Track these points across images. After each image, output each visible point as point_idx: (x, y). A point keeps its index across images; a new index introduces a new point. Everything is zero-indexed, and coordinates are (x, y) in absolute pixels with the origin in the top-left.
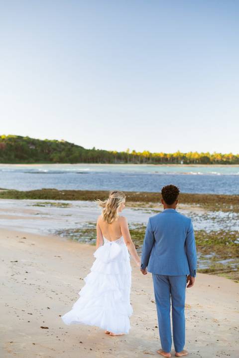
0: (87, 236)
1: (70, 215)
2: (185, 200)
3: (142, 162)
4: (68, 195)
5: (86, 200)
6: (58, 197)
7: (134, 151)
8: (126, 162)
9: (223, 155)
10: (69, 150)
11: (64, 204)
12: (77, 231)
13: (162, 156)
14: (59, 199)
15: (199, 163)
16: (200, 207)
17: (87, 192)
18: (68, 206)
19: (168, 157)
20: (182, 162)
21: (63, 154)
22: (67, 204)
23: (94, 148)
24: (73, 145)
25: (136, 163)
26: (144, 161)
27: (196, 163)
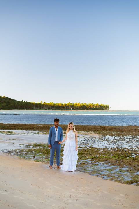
0: (31, 154)
1: (15, 139)
2: (83, 129)
3: (49, 109)
4: (11, 126)
5: (23, 130)
6: (5, 128)
7: (45, 102)
8: (40, 109)
9: (94, 105)
10: (8, 102)
11: (9, 132)
12: (23, 150)
13: (60, 105)
14: (6, 129)
15: (80, 109)
16: (95, 133)
17: (23, 125)
18: (12, 133)
19: (64, 105)
20: (71, 109)
21: (5, 104)
22: (12, 132)
23: (22, 100)
24: (10, 99)
25: (46, 109)
26: (50, 108)
27: (79, 109)
